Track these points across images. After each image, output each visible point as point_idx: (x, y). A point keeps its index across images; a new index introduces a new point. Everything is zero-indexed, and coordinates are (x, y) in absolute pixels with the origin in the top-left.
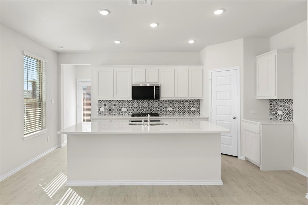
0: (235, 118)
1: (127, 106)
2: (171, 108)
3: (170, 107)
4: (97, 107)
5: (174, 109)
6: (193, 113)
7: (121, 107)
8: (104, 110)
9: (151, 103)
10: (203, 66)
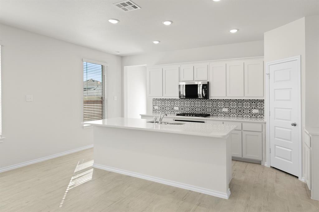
0: (295, 125)
1: (179, 105)
2: (227, 109)
3: (226, 107)
4: (152, 105)
5: (230, 110)
6: (256, 116)
7: (173, 106)
8: (157, 108)
9: (203, 103)
10: (264, 57)
